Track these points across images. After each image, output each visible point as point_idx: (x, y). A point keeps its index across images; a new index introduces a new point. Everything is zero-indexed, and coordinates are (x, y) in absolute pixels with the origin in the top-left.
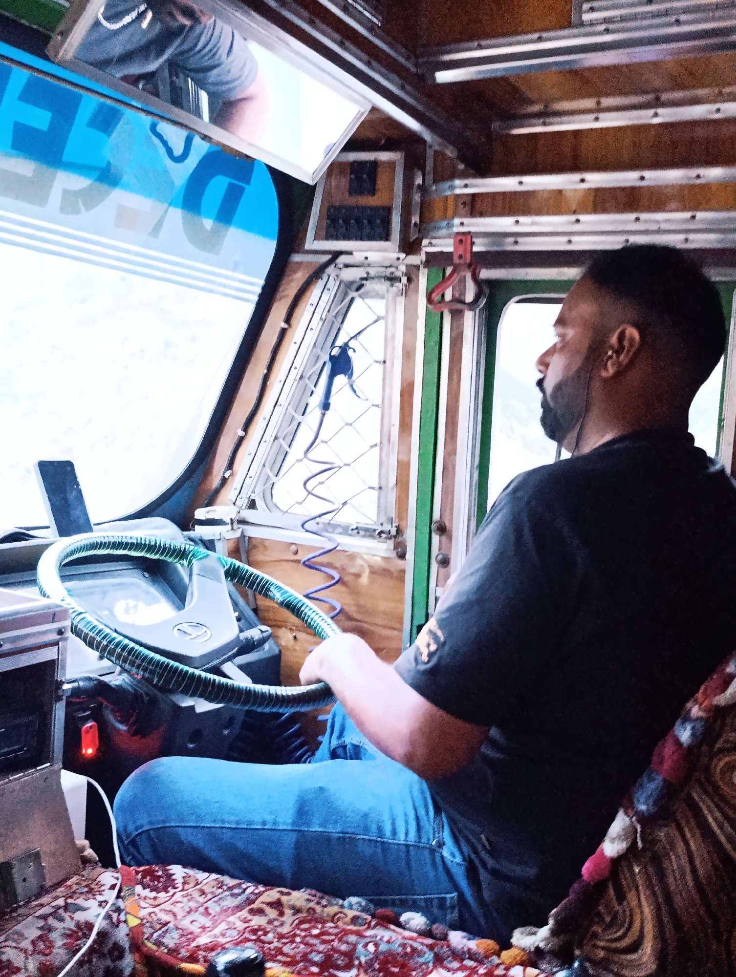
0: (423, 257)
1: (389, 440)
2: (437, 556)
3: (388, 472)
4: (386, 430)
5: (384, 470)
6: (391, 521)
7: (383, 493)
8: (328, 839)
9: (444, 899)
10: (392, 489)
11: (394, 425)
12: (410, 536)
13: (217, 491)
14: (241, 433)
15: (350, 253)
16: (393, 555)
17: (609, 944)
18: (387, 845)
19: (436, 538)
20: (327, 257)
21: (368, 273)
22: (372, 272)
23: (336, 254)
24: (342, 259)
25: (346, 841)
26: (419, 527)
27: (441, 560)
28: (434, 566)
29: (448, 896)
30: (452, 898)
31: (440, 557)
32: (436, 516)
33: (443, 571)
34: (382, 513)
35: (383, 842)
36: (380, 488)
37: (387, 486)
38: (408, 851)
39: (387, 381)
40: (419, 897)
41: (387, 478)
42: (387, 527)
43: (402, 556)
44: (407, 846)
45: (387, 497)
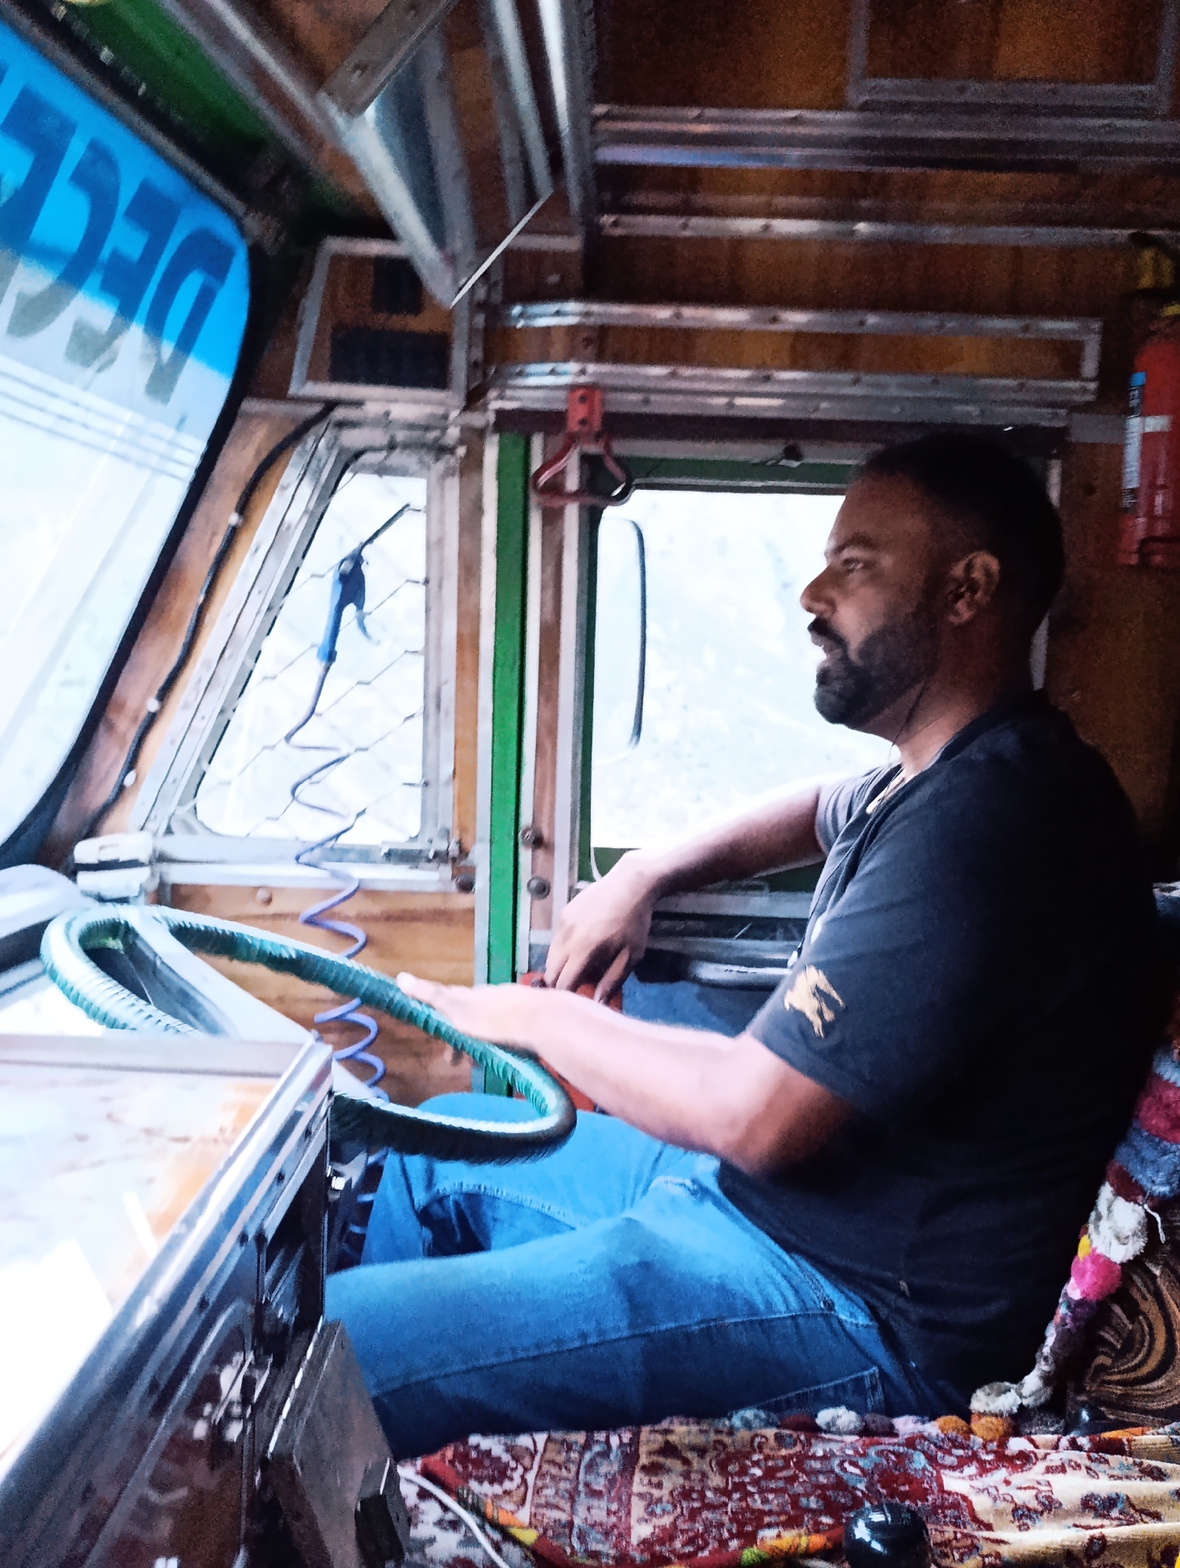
0: (491, 417)
1: (438, 706)
2: (529, 884)
3: (438, 758)
4: (432, 690)
5: (431, 753)
6: (447, 834)
7: (430, 790)
8: (688, 1336)
9: (862, 1379)
10: (447, 783)
11: (446, 683)
12: (480, 857)
13: (107, 809)
14: (153, 705)
15: (358, 403)
16: (453, 887)
17: (1125, 1376)
18: (767, 1325)
19: (525, 855)
20: (317, 409)
21: (392, 438)
22: (401, 436)
23: (331, 405)
24: (339, 414)
25: (713, 1333)
26: (496, 839)
27: (537, 887)
28: (525, 898)
29: (866, 1373)
30: (872, 1375)
31: (534, 884)
32: (526, 819)
33: (539, 904)
34: (431, 822)
35: (761, 1322)
36: (426, 784)
37: (438, 779)
38: (797, 1326)
39: (433, 613)
40: (825, 1386)
41: (438, 768)
42: (442, 846)
43: (467, 887)
44: (793, 1318)
45: (436, 798)
